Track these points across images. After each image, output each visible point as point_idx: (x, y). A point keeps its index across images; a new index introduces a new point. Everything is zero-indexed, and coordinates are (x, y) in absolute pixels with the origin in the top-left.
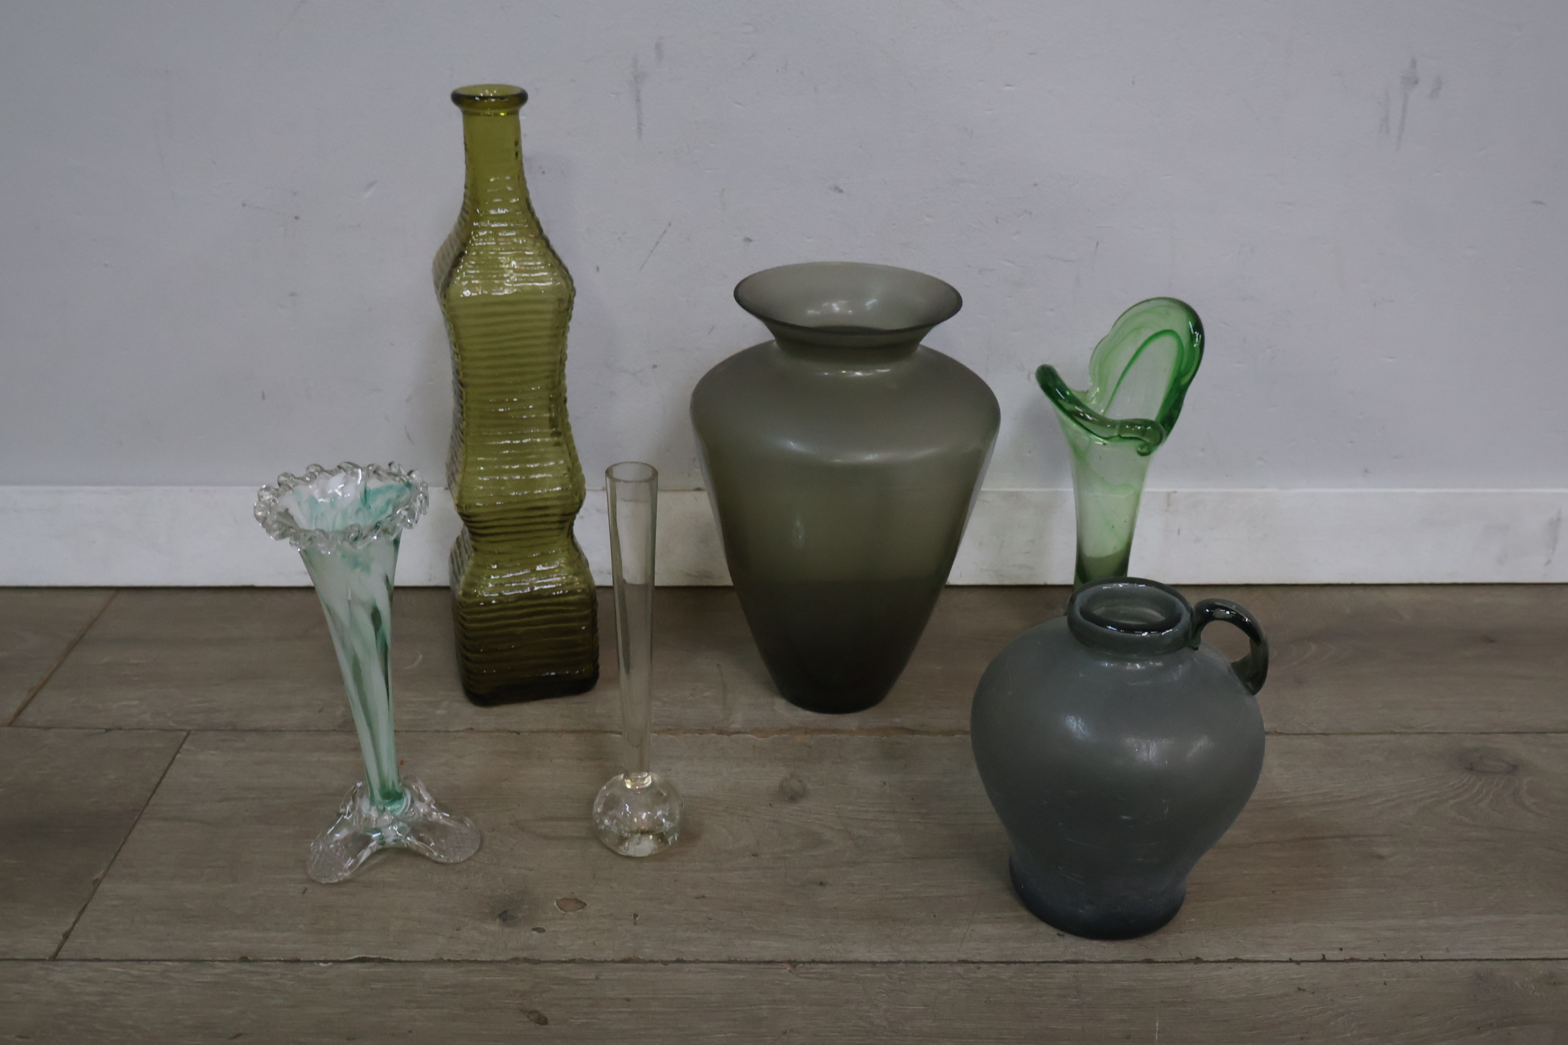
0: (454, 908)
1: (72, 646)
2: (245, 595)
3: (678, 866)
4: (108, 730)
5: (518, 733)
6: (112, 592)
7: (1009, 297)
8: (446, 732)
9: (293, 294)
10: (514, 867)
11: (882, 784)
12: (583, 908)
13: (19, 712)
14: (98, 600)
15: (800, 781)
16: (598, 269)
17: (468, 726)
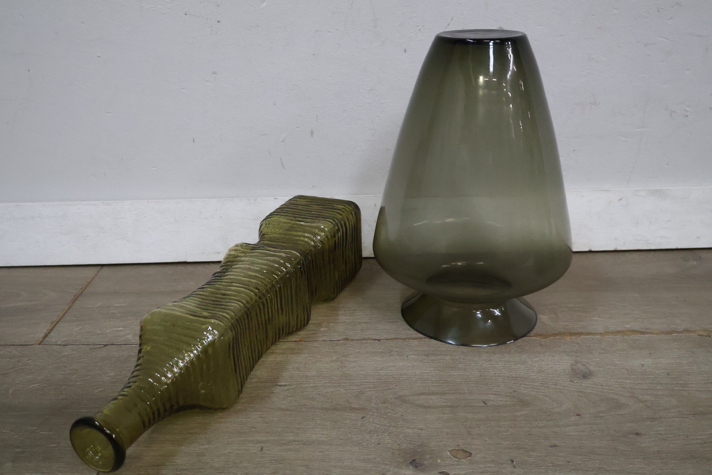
0: (376, 459)
1: (76, 298)
2: (180, 267)
3: (526, 424)
4: (105, 345)
5: (379, 340)
6: (99, 268)
7: (662, 62)
8: (330, 341)
9: (214, 73)
10: (408, 428)
11: (641, 365)
12: (470, 456)
13: (46, 336)
14: (91, 272)
15: (584, 365)
16: (405, 51)
17: (345, 337)
